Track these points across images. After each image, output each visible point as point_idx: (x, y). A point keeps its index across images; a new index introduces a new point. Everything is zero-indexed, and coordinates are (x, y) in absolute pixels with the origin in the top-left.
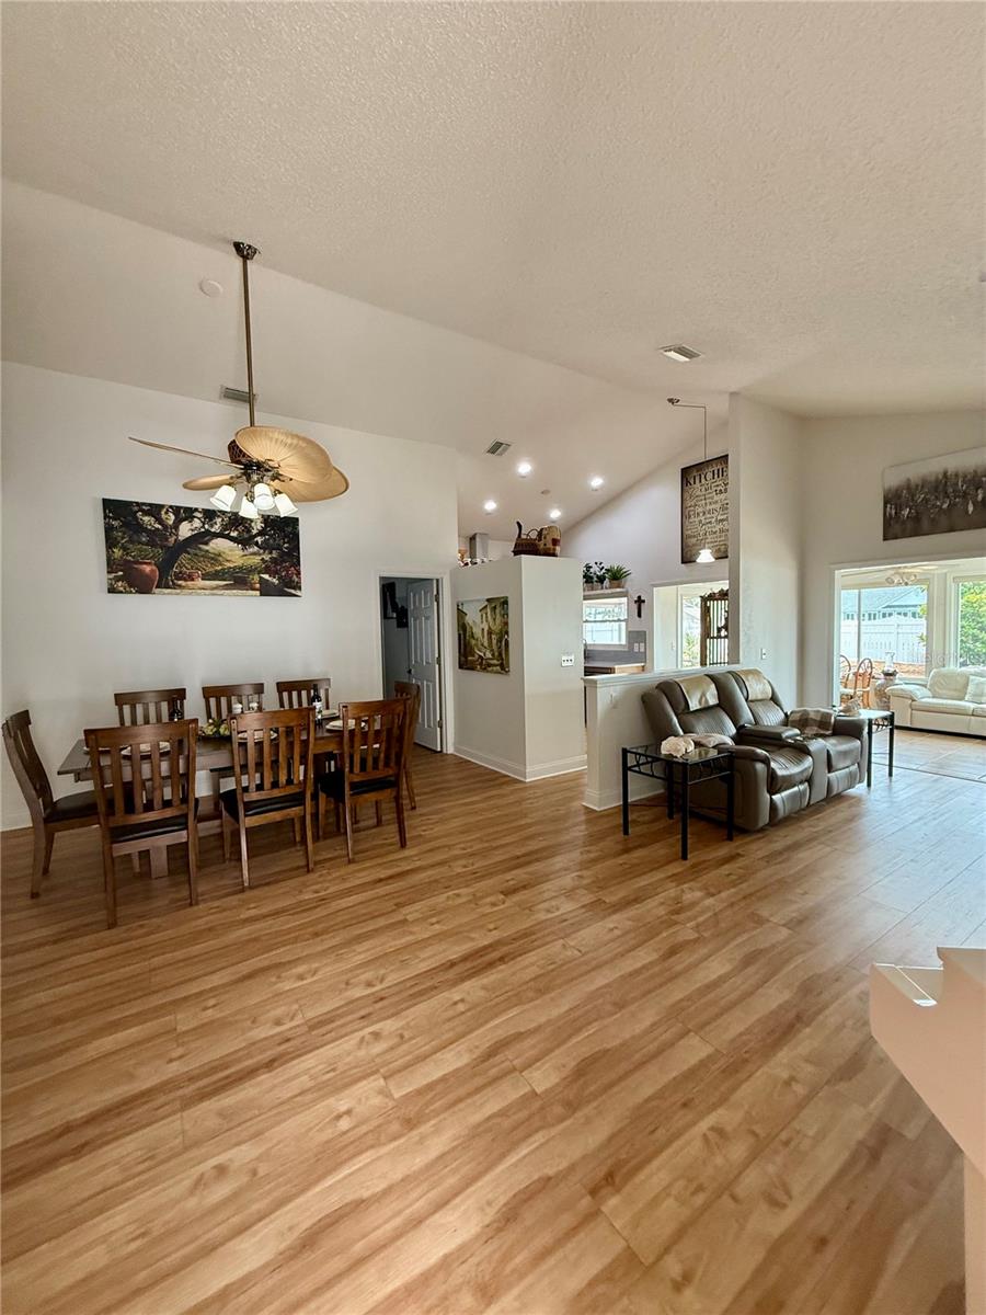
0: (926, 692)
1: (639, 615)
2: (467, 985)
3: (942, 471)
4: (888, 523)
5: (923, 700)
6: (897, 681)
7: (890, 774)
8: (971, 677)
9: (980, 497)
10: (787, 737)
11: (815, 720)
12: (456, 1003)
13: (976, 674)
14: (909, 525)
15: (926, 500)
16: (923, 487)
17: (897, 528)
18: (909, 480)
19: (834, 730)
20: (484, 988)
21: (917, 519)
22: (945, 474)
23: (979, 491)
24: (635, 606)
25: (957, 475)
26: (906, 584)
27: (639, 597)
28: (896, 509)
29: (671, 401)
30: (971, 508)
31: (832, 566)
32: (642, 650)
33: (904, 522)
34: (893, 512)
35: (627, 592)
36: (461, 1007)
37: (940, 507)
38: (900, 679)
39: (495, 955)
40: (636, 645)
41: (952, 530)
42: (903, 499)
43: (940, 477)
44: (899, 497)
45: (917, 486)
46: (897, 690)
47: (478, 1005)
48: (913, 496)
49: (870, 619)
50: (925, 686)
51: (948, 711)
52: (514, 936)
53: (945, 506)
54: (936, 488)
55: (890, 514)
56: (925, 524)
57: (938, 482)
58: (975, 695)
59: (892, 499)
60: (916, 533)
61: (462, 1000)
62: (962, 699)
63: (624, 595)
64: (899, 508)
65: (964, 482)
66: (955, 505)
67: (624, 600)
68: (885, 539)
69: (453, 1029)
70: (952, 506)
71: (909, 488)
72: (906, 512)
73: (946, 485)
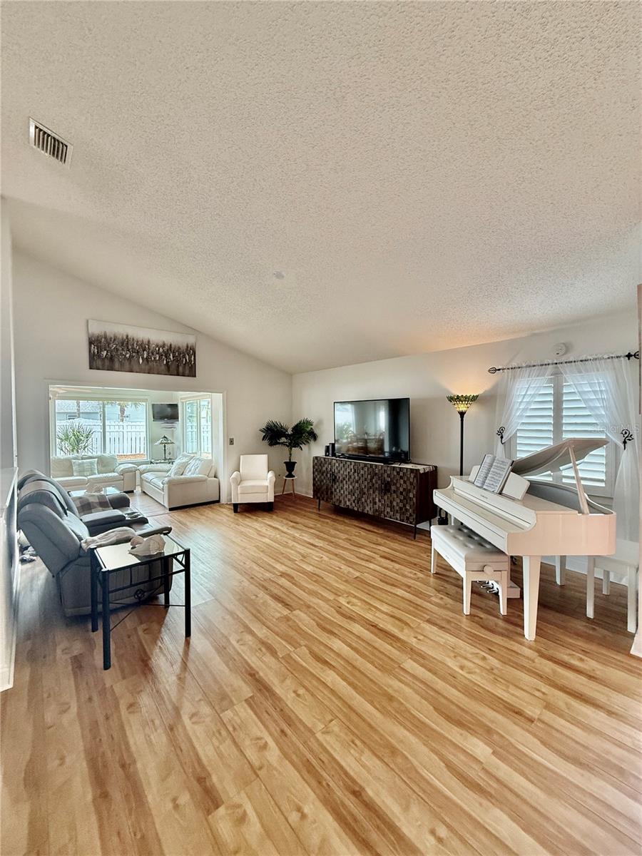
2: (408, 830)
3: (125, 334)
4: (92, 357)
9: (145, 356)
12: (440, 840)
14: (107, 362)
15: (116, 349)
16: (114, 340)
17: (99, 363)
18: (105, 333)
20: (406, 808)
21: (111, 359)
22: (127, 337)
23: (145, 352)
25: (133, 340)
28: (97, 349)
30: (141, 361)
33: (103, 359)
34: (96, 351)
36: (443, 832)
37: (125, 356)
39: (350, 803)
41: (131, 371)
42: (102, 344)
43: (125, 338)
44: (100, 342)
45: (111, 338)
47: (432, 811)
48: (109, 344)
52: (314, 783)
53: (128, 356)
54: (122, 344)
55: (94, 352)
56: (117, 365)
57: (123, 340)
59: (94, 342)
60: (111, 368)
61: (433, 832)
64: (100, 349)
65: (137, 344)
66: (133, 356)
68: (90, 368)
69: (473, 835)
70: (131, 357)
71: (105, 338)
72: (105, 353)
73: (127, 344)
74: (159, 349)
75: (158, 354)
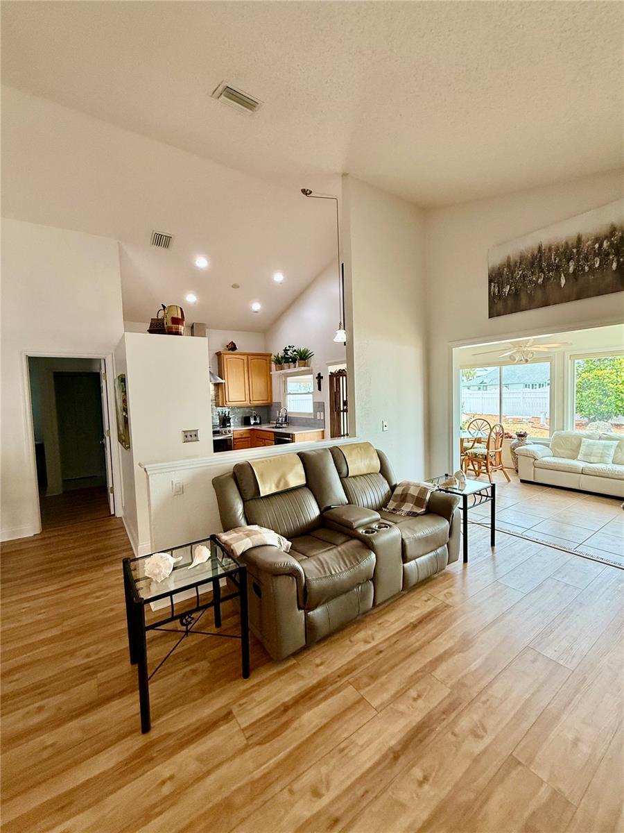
0: (547, 451)
1: (320, 389)
3: (537, 246)
4: (493, 299)
5: (544, 459)
6: (527, 441)
7: (493, 544)
8: (584, 439)
9: (571, 270)
10: (360, 526)
11: (413, 496)
13: (589, 437)
14: (510, 302)
15: (524, 276)
16: (521, 263)
17: (500, 306)
18: (509, 258)
19: (428, 508)
21: (516, 295)
22: (540, 248)
23: (572, 262)
24: (317, 381)
25: (550, 249)
26: (527, 361)
27: (319, 374)
28: (498, 286)
29: (304, 191)
30: (563, 281)
31: (450, 344)
32: (322, 418)
33: (505, 300)
34: (496, 290)
35: (312, 370)
37: (536, 283)
38: (530, 439)
40: (318, 413)
41: (547, 303)
42: (505, 277)
43: (536, 252)
44: (502, 275)
45: (516, 263)
46: (523, 450)
48: (513, 272)
49: (540, 387)
50: (547, 445)
51: (562, 469)
53: (540, 281)
54: (532, 264)
55: (494, 293)
56: (524, 301)
57: (534, 257)
58: (585, 455)
59: (495, 278)
60: (516, 309)
62: (574, 458)
63: (309, 372)
64: (501, 287)
65: (556, 255)
66: (548, 279)
67: (311, 377)
68: (489, 318)
70: (546, 280)
71: (509, 266)
72: (507, 289)
73: (540, 260)
74: (601, 246)
75: (599, 255)
